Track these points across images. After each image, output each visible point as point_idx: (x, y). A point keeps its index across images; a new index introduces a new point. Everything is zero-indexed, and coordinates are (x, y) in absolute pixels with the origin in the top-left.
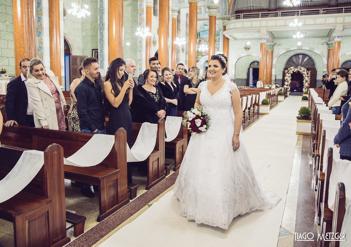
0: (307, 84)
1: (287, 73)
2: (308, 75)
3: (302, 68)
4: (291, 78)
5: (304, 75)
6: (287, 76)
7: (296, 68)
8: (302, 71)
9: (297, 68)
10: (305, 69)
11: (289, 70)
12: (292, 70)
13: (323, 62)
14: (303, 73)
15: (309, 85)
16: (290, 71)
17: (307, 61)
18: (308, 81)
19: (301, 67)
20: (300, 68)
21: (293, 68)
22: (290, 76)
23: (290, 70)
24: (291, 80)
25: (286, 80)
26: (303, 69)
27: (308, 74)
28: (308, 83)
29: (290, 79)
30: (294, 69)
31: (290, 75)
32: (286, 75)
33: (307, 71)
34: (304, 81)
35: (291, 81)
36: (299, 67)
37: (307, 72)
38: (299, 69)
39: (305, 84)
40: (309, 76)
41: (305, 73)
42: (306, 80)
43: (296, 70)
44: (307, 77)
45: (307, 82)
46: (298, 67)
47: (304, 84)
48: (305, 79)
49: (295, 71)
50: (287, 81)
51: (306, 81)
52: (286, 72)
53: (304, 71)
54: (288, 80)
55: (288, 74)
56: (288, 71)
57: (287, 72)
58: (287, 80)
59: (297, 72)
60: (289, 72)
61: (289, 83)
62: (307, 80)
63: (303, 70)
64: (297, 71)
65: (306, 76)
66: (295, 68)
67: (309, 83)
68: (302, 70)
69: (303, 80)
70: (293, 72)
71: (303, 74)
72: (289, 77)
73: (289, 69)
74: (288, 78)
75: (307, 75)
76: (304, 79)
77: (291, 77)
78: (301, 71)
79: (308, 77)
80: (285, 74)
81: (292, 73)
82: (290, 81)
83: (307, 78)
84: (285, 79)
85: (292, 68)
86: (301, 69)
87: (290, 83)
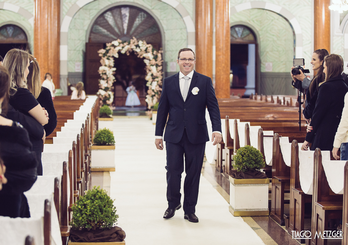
0: (155, 83)
1: (106, 57)
2: (157, 62)
3: (140, 43)
4: (115, 69)
5: (146, 61)
6: (105, 66)
7: (125, 44)
8: (141, 50)
9: (129, 44)
10: (150, 45)
11: (108, 48)
12: (117, 49)
13: (186, 28)
14: (145, 55)
15: (160, 86)
16: (111, 51)
17: (141, 25)
18: (157, 77)
19: (138, 42)
20: (136, 44)
21: (120, 43)
22: (112, 64)
23: (112, 48)
24: (114, 75)
25: (101, 75)
26: (143, 45)
27: (156, 58)
28: (158, 82)
29: (111, 73)
30: (122, 45)
31: (111, 62)
32: (101, 61)
33: (153, 51)
34: (148, 78)
35: (114, 78)
36: (134, 40)
37: (155, 52)
38: (133, 47)
39: (151, 84)
40: (160, 64)
41: (150, 55)
42: (152, 75)
43: (125, 49)
44: (155, 67)
45: (156, 79)
46: (132, 41)
47: (148, 84)
48: (150, 71)
49: (123, 52)
50: (105, 77)
51: (154, 78)
52: (100, 55)
53: (146, 51)
54: (108, 76)
55: (108, 59)
56: (107, 52)
57: (105, 55)
58: (105, 74)
59: (128, 54)
60: (108, 55)
61: (111, 83)
62: (155, 75)
63: (143, 48)
64: (130, 52)
65: (153, 65)
66: (123, 43)
67: (160, 82)
68: (141, 48)
69: (145, 74)
70: (119, 52)
71: (144, 58)
72: (110, 67)
73: (108, 45)
74: (107, 69)
75: (154, 62)
76: (148, 71)
77: (114, 67)
78: (138, 50)
79: (157, 65)
80: (100, 58)
81: (117, 56)
82: (112, 78)
83: (154, 70)
84: (100, 73)
85: (116, 43)
86: (137, 46)
87: (114, 84)
